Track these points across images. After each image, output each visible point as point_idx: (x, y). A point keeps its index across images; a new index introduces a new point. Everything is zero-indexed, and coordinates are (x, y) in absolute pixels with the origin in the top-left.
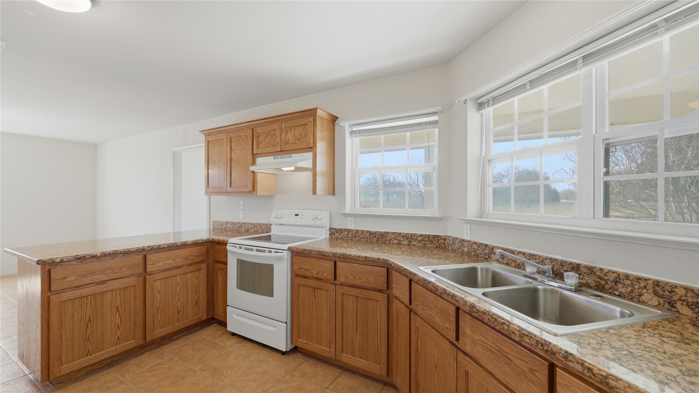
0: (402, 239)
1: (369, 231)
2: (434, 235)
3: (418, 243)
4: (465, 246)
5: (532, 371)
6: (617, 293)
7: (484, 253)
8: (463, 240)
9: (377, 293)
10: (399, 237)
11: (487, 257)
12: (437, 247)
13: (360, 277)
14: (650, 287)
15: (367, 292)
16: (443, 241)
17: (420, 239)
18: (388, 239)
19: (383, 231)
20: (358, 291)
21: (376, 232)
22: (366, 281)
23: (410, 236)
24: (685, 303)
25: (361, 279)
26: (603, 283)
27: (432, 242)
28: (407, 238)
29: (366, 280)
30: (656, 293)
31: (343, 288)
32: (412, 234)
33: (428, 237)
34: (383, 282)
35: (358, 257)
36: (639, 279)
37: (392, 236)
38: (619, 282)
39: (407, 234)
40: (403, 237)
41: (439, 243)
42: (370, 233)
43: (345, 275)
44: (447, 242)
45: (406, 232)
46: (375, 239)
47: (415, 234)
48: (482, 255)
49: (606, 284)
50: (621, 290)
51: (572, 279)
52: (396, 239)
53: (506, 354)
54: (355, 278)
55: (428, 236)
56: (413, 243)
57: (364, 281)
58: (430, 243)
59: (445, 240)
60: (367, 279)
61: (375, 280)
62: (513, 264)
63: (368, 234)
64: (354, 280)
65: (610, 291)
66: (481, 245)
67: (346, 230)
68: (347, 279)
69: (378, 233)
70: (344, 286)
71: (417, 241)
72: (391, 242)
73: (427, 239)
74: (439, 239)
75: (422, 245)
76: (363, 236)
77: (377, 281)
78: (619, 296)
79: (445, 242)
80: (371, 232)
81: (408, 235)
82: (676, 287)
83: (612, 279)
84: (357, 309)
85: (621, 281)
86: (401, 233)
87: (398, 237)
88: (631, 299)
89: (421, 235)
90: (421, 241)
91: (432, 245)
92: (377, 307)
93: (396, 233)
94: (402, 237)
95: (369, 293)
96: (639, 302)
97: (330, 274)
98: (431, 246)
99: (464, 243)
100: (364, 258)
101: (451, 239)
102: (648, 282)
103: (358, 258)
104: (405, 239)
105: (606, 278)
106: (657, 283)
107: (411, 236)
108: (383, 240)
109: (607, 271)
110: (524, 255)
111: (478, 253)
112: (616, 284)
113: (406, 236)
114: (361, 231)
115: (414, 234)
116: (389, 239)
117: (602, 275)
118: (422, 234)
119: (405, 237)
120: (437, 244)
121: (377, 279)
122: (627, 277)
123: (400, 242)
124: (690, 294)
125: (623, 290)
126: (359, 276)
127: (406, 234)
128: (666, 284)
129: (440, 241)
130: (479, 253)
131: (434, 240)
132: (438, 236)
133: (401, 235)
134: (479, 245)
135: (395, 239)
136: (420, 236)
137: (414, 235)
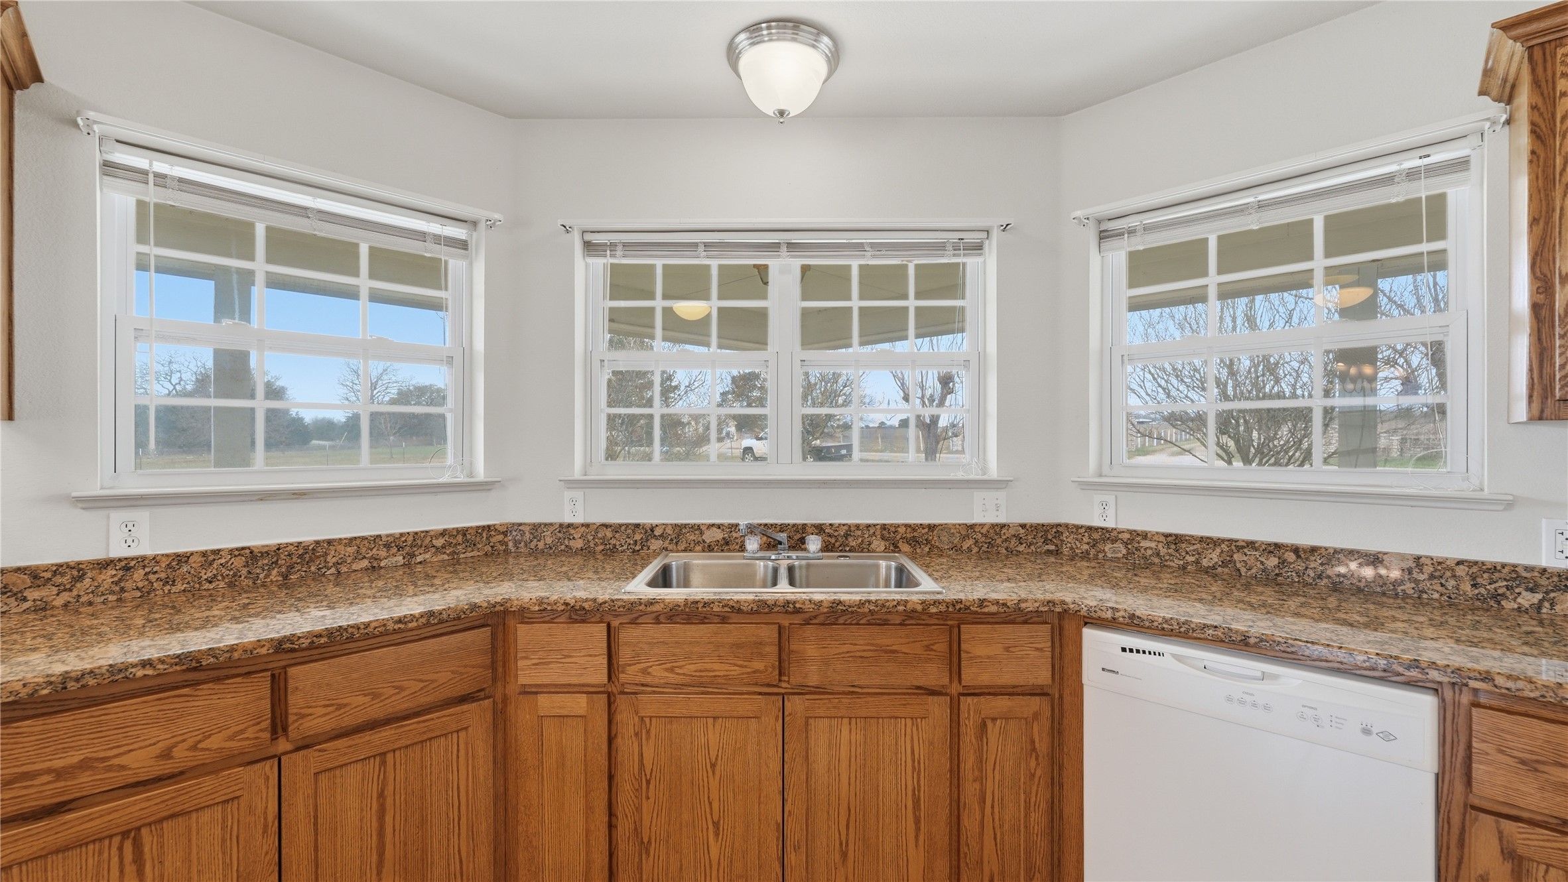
0: (383, 553)
1: (243, 548)
2: (478, 527)
3: (435, 554)
4: (574, 538)
5: (928, 648)
6: (847, 549)
7: (632, 542)
8: (570, 525)
9: (458, 708)
10: (374, 550)
11: (637, 548)
12: (486, 554)
13: (400, 683)
14: (878, 533)
15: (424, 721)
16: (501, 537)
17: (439, 542)
18: (331, 560)
19: (308, 537)
20: (393, 732)
21: (278, 549)
22: (422, 688)
23: (411, 538)
24: (905, 541)
25: (401, 689)
26: (833, 541)
27: (474, 545)
28: (399, 548)
29: (422, 685)
30: (883, 538)
31: (320, 751)
32: (416, 533)
33: (464, 535)
34: (481, 670)
35: (400, 621)
36: (868, 526)
37: (349, 549)
38: (850, 535)
39: (402, 535)
40: (387, 546)
41: (492, 544)
42: (251, 556)
43: (328, 702)
44: (510, 538)
45: (397, 531)
46: (274, 572)
47: (427, 532)
48: (625, 547)
49: (836, 541)
50: (851, 544)
51: (814, 544)
52: (365, 557)
53: (888, 648)
54: (375, 696)
55: (464, 532)
56: (419, 559)
57: (415, 692)
58: (470, 549)
59: (505, 534)
60: (426, 681)
61: (453, 672)
62: (698, 548)
63: (238, 562)
64: (374, 702)
65: (840, 548)
66: (623, 528)
67: (104, 565)
68: (342, 711)
69: (288, 549)
70: (320, 744)
71: (433, 550)
72: (344, 569)
73: (460, 538)
74: (493, 533)
75: (446, 557)
76: (215, 572)
77: (462, 674)
78: (850, 551)
79: (506, 540)
80: (256, 550)
81: (403, 539)
82: (899, 526)
83: (842, 533)
84: (381, 795)
85: (852, 534)
86: (379, 536)
87: (371, 550)
88: (862, 551)
89: (444, 533)
90: (443, 547)
91: (475, 553)
92: (458, 750)
93: (364, 538)
94: (385, 546)
95: (433, 719)
96: (869, 551)
97: (246, 728)
98: (472, 554)
99: (572, 531)
100: (423, 620)
101: (527, 529)
102: (877, 527)
103: (396, 627)
104: (394, 550)
105: (836, 534)
106: (884, 527)
107: (414, 540)
108: (313, 569)
109: (837, 525)
110: (719, 528)
111: (615, 545)
112: (846, 539)
113: (395, 543)
114: (204, 554)
115: (423, 532)
116: (334, 560)
117: (832, 532)
118: (445, 530)
119: (393, 545)
120: (488, 548)
121: (459, 667)
122: (858, 526)
123: (375, 564)
124: (909, 530)
125: (854, 544)
126: (393, 684)
127: (398, 536)
128: (891, 525)
129: (493, 540)
130: (618, 543)
131: (478, 539)
132: (489, 526)
133: (381, 543)
134: (617, 528)
135: (361, 557)
136: (442, 534)
137: (423, 535)
